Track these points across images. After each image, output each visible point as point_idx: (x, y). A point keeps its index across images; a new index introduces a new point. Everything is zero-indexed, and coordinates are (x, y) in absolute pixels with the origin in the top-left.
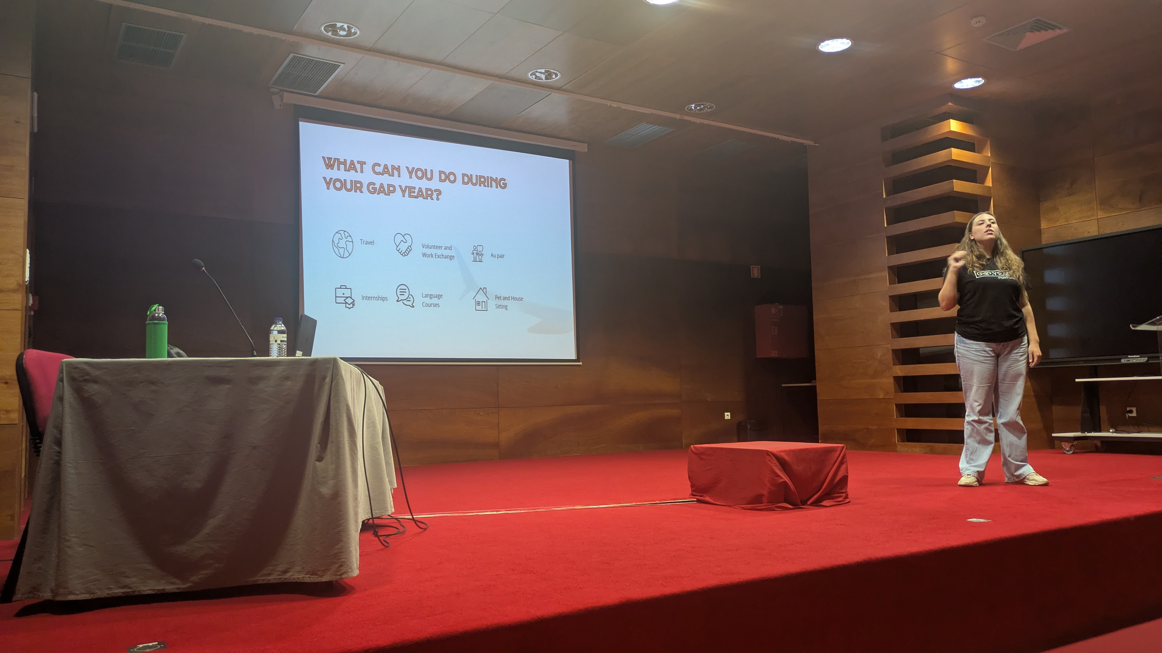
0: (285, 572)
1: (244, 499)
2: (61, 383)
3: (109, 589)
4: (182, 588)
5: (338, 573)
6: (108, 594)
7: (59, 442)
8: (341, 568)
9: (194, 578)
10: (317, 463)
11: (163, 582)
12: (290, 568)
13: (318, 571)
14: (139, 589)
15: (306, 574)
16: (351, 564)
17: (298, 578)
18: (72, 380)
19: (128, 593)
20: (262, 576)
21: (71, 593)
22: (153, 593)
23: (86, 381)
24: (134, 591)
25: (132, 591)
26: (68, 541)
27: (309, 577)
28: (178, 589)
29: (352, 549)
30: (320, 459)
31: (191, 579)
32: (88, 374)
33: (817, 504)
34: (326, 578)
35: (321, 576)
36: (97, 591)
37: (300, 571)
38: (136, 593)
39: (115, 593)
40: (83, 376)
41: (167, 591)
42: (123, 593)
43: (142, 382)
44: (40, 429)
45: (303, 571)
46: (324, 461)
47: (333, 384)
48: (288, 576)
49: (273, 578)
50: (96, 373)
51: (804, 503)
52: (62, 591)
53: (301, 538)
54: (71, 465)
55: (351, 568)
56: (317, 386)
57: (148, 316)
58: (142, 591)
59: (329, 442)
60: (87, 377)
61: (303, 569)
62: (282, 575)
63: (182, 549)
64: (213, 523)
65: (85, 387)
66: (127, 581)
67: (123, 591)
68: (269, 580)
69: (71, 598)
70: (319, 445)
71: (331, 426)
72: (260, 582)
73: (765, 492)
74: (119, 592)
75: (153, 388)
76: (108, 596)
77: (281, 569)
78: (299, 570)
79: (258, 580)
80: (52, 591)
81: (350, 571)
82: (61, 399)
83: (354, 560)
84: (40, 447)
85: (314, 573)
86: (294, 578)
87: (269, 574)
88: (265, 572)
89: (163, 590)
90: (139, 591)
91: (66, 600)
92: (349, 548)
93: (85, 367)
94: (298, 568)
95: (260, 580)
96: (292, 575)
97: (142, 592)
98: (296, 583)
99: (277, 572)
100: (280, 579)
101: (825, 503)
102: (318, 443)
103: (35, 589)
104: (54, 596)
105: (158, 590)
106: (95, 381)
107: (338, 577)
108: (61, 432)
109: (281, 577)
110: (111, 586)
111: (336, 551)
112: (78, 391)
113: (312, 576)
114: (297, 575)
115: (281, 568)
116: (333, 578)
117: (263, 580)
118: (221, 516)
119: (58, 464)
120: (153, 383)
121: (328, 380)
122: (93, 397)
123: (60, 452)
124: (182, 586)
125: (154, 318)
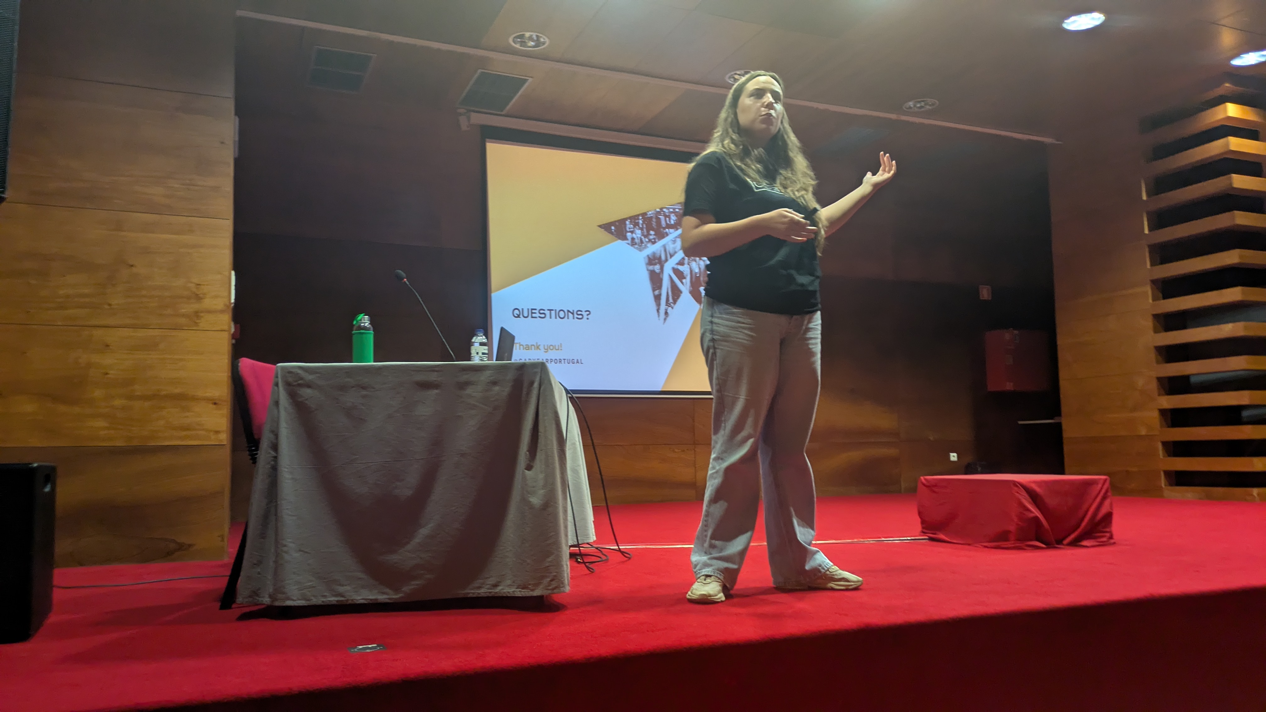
0: (496, 586)
1: (454, 508)
2: (276, 388)
3: (325, 596)
4: (393, 598)
5: (550, 588)
6: (323, 602)
7: (275, 447)
8: (551, 583)
9: (406, 589)
10: (526, 471)
11: (376, 591)
12: (500, 582)
13: (530, 584)
14: (352, 598)
15: (517, 588)
16: (562, 578)
17: (509, 592)
18: (288, 384)
19: (342, 601)
20: (472, 589)
21: (288, 599)
22: (366, 602)
23: (300, 385)
24: (347, 600)
25: (346, 600)
26: (285, 546)
27: (520, 591)
28: (389, 599)
29: (563, 563)
30: (529, 468)
31: (403, 590)
32: (302, 379)
33: (1075, 543)
34: (537, 593)
35: (532, 590)
36: (312, 598)
37: (511, 585)
38: (350, 602)
39: (330, 601)
40: (296, 381)
41: (379, 601)
42: (337, 601)
43: (353, 387)
44: (256, 437)
45: (513, 585)
46: (534, 469)
47: (542, 389)
48: (498, 589)
49: (483, 592)
50: (309, 377)
51: (1059, 542)
52: (280, 596)
53: (511, 550)
54: (286, 470)
55: (563, 583)
56: (524, 392)
57: (354, 325)
58: (355, 599)
59: (539, 450)
60: (300, 382)
61: (514, 582)
62: (491, 589)
63: (393, 558)
64: (424, 532)
65: (298, 392)
66: (341, 589)
67: (336, 599)
68: (479, 594)
69: (289, 603)
70: (528, 453)
71: (540, 434)
72: (471, 595)
73: (1012, 528)
74: (333, 599)
75: (364, 392)
76: (323, 604)
77: (490, 583)
78: (509, 584)
79: (469, 593)
80: (270, 596)
81: (562, 586)
82: (277, 403)
83: (566, 575)
84: (256, 454)
85: (524, 587)
86: (504, 593)
87: (479, 588)
88: (477, 583)
89: (376, 599)
90: (352, 600)
91: (284, 605)
92: (561, 561)
93: (299, 371)
94: (509, 582)
95: (471, 593)
96: (502, 589)
97: (355, 601)
98: (507, 597)
99: (487, 585)
100: (490, 593)
101: (1085, 543)
102: (528, 451)
103: (255, 593)
104: (273, 601)
105: (371, 600)
106: (309, 386)
107: (550, 592)
108: (277, 436)
109: (490, 591)
110: (325, 594)
111: (547, 564)
112: (293, 395)
113: (523, 590)
114: (507, 589)
115: (492, 581)
116: (545, 593)
117: (473, 593)
118: (430, 526)
119: (275, 469)
120: (364, 388)
121: (536, 385)
122: (306, 402)
123: (276, 457)
124: (394, 597)
125: (360, 328)
